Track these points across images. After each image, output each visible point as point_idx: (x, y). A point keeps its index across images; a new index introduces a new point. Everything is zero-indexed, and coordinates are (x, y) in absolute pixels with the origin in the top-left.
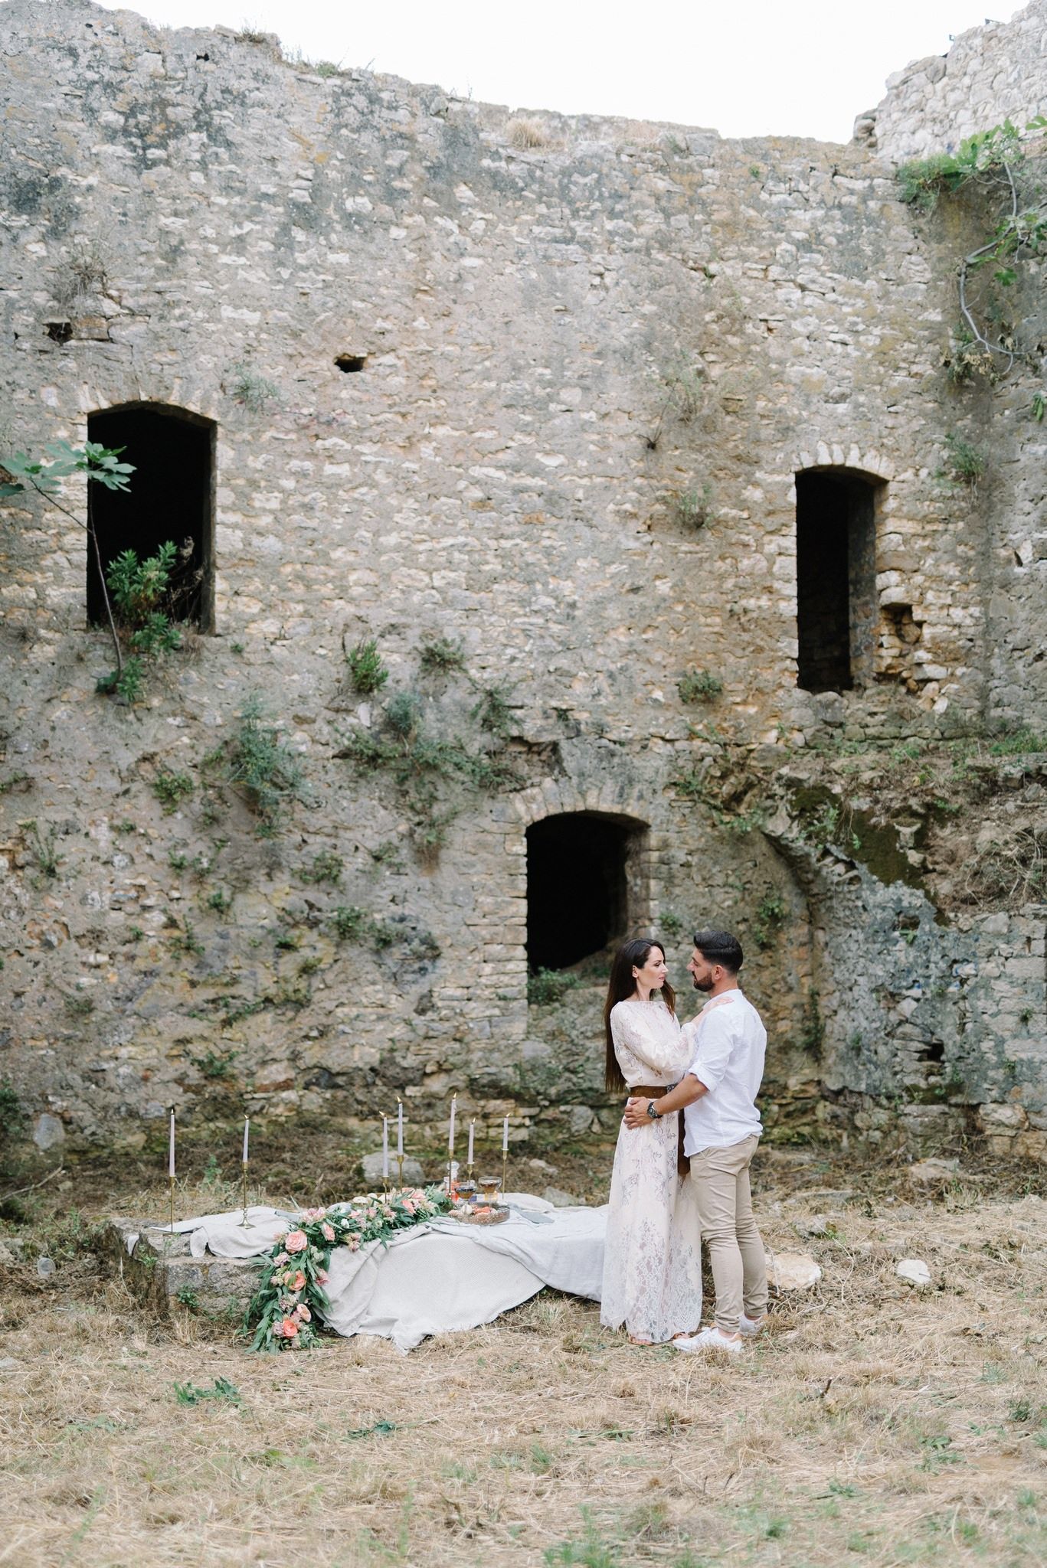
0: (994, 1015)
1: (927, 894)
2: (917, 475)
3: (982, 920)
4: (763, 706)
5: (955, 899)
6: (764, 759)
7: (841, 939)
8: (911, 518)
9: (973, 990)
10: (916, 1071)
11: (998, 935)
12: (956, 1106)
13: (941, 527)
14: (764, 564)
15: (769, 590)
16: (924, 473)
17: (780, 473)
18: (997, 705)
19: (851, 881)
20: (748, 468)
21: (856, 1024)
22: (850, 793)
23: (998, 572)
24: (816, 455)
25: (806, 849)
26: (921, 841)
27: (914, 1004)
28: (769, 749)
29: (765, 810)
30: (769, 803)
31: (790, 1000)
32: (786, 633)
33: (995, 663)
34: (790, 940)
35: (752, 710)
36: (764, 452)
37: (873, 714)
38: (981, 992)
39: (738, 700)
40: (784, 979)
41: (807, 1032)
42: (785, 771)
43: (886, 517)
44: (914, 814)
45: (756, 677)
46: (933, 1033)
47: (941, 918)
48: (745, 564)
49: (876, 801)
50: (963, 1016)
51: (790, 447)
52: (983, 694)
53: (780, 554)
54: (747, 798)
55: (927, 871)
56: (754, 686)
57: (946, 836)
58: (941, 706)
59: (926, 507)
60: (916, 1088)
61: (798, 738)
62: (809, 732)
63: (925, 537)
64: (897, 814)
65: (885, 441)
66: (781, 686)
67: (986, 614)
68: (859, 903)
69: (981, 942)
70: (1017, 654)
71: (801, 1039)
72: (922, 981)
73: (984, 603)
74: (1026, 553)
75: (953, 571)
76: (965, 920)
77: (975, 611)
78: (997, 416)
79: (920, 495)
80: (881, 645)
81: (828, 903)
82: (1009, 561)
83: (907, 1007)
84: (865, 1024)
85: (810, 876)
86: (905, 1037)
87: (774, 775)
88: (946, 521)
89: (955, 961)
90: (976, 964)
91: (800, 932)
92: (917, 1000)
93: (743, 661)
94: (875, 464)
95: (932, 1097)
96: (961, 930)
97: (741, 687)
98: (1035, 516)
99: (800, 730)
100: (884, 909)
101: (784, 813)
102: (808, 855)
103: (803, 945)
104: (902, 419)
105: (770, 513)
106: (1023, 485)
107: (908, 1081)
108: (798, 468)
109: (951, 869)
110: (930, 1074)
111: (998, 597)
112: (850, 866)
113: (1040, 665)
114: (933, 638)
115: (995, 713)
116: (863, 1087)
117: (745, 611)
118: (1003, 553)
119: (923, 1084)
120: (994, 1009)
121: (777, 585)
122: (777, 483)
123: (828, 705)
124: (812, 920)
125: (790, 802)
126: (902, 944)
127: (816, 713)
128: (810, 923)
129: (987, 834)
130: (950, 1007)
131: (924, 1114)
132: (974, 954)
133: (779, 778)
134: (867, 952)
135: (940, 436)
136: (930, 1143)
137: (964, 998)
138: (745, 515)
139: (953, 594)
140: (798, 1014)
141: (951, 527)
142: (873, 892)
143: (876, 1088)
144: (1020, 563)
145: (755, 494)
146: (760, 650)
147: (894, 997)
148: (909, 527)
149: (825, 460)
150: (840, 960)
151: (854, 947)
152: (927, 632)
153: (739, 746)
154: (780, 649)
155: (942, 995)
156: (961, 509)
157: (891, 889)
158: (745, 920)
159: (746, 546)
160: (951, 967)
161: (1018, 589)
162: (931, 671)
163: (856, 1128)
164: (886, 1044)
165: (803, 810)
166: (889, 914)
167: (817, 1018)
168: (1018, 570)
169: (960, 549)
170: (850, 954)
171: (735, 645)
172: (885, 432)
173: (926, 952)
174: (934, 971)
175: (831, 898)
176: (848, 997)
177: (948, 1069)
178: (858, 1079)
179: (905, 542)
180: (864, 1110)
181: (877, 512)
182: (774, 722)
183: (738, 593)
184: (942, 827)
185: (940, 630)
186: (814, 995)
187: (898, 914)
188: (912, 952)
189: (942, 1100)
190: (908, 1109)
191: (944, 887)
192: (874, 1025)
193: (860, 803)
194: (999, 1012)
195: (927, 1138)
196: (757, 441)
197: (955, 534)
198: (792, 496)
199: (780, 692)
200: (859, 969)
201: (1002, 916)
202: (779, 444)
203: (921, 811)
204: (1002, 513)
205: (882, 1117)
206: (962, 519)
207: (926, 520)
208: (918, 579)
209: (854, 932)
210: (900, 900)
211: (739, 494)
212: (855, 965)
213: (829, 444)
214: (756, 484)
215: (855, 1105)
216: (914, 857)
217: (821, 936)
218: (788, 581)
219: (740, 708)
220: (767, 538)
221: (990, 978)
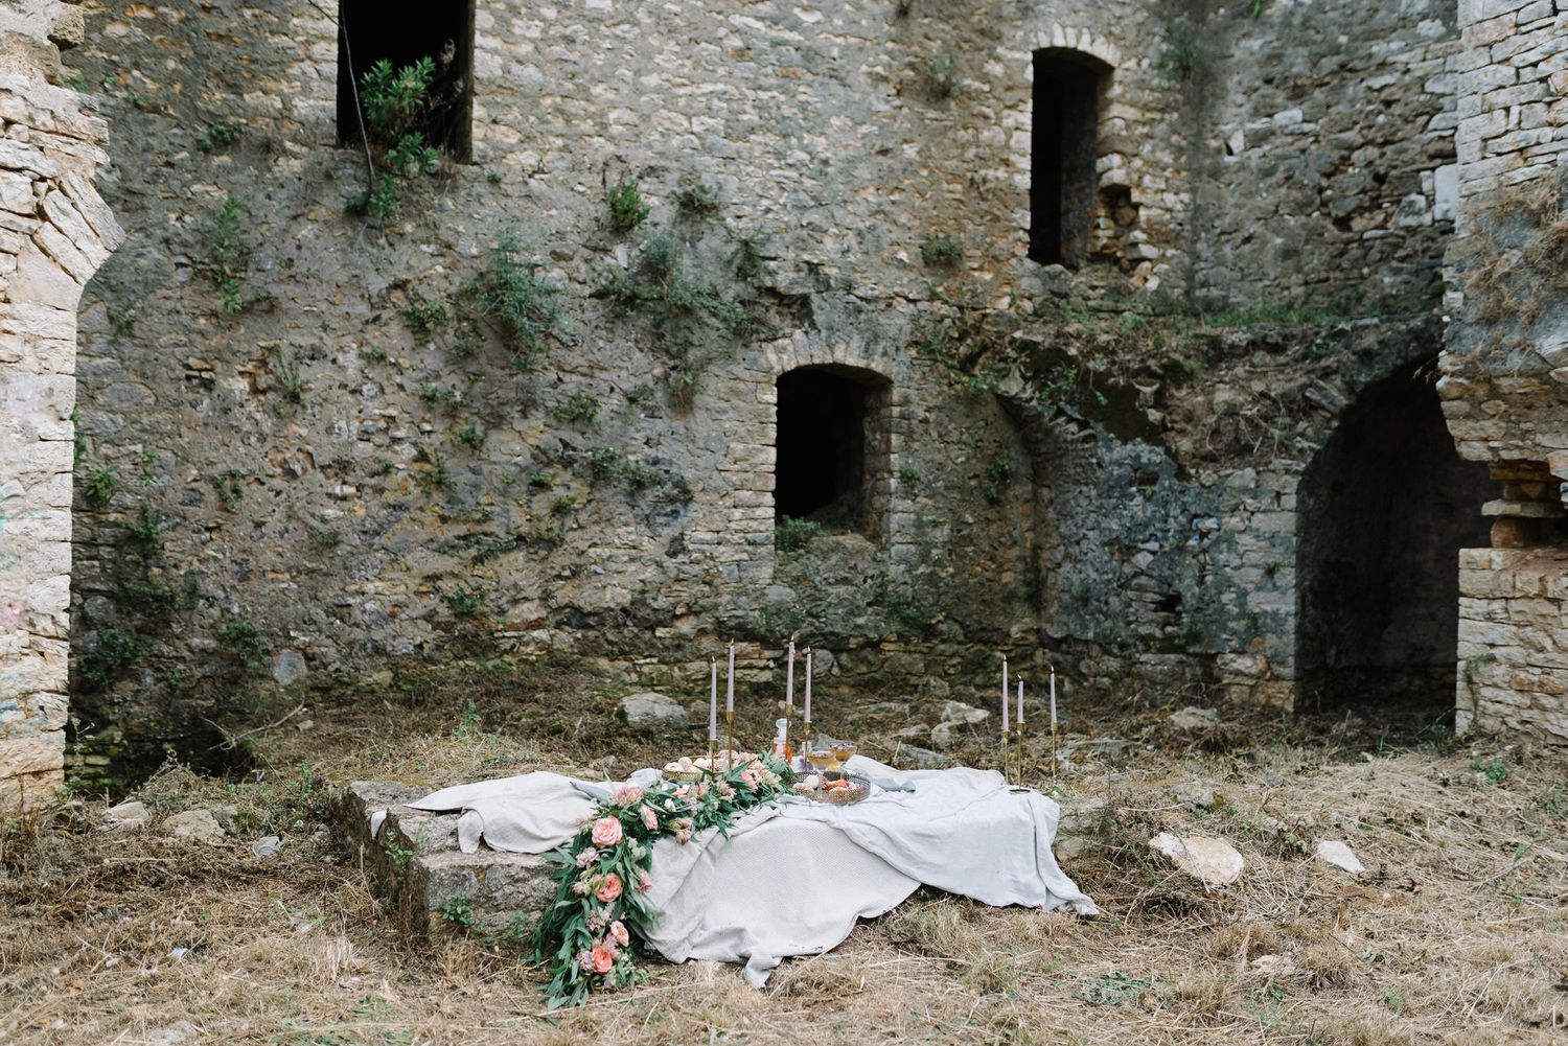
0: (1236, 568)
1: (1168, 451)
2: (1139, 64)
3: (1228, 476)
4: (998, 273)
5: (1194, 456)
6: (996, 324)
7: (1068, 496)
8: (1132, 105)
9: (1216, 543)
10: (1150, 622)
11: (1245, 490)
12: (1195, 655)
13: (1157, 116)
14: (1002, 137)
15: (1006, 163)
16: (1145, 63)
17: (1019, 50)
18: (1203, 286)
19: (1085, 440)
20: (990, 42)
21: (1083, 576)
22: (1089, 356)
23: (1207, 162)
24: (1051, 36)
25: (1040, 408)
26: (1160, 401)
27: (1150, 558)
28: (1000, 314)
29: (999, 371)
30: (1002, 365)
31: (1014, 552)
32: (1020, 205)
33: (1201, 246)
34: (1016, 497)
35: (988, 276)
36: (1005, 29)
37: (1093, 288)
38: (1224, 546)
39: (976, 265)
40: (1009, 533)
41: (1028, 584)
42: (1018, 334)
43: (1111, 102)
44: (1152, 374)
45: (991, 245)
46: (1170, 585)
47: (1181, 474)
48: (986, 135)
49: (1114, 363)
50: (1203, 568)
51: (1029, 26)
52: (1189, 275)
53: (1017, 129)
54: (981, 360)
55: (1166, 429)
56: (991, 252)
57: (1185, 397)
58: (1153, 284)
59: (1147, 96)
60: (1151, 637)
61: (1028, 306)
62: (1038, 300)
63: (1144, 124)
64: (1136, 373)
65: (1113, 29)
66: (1014, 255)
67: (1194, 200)
68: (1094, 461)
69: (1225, 497)
70: (1224, 238)
71: (1023, 590)
72: (1159, 534)
73: (1193, 190)
74: (1237, 143)
75: (1166, 158)
76: (1207, 476)
77: (1185, 197)
78: (1211, 16)
79: (1142, 85)
80: (1098, 227)
81: (1057, 462)
82: (1219, 151)
83: (1143, 560)
84: (1094, 575)
85: (1040, 436)
86: (1141, 588)
87: (1007, 339)
88: (1162, 111)
89: (1196, 516)
90: (1219, 518)
91: (1023, 489)
92: (1154, 553)
93: (982, 228)
94: (1104, 51)
95: (1168, 645)
96: (1203, 486)
97: (979, 253)
98: (1248, 107)
99: (1030, 299)
100: (1121, 465)
101: (1018, 374)
102: (1041, 415)
103: (1027, 501)
104: (1128, 10)
105: (1009, 89)
106: (1236, 78)
107: (1143, 630)
108: (1034, 48)
109: (1189, 428)
110: (1167, 623)
111: (1208, 186)
112: (1083, 425)
113: (1247, 248)
114: (1148, 220)
115: (1200, 293)
116: (1091, 635)
117: (985, 181)
118: (1213, 143)
119: (1158, 633)
120: (1237, 562)
121: (1013, 158)
122: (1017, 60)
123: (1054, 277)
124: (1037, 478)
125: (1024, 363)
126: (1139, 499)
127: (1044, 284)
128: (1033, 481)
129: (1223, 395)
130: (1189, 560)
131: (1161, 663)
132: (1217, 509)
133: (1013, 341)
134: (1101, 506)
135: (1160, 29)
136: (1168, 691)
137: (1205, 551)
138: (986, 88)
139: (1167, 180)
140: (1020, 566)
141: (1167, 116)
142: (1110, 449)
143: (1105, 637)
144: (1230, 152)
145: (997, 69)
146: (996, 219)
147: (1129, 551)
148: (1132, 113)
149: (1059, 42)
150: (1065, 516)
151: (1084, 502)
152: (1143, 213)
153: (974, 309)
154: (1014, 220)
155: (1181, 549)
156: (1176, 101)
157: (1129, 446)
158: (976, 476)
159: (986, 117)
160: (1191, 522)
161: (1227, 178)
162: (1147, 250)
163: (1081, 675)
164: (1118, 595)
165: (1037, 373)
166: (1126, 471)
167: (1038, 570)
168: (1228, 159)
169: (1174, 138)
170: (1079, 510)
171: (975, 213)
172: (1113, 21)
173: (1164, 507)
174: (1172, 524)
175: (1061, 456)
176: (1074, 550)
177: (1186, 619)
178: (1085, 628)
179: (1128, 127)
180: (1091, 658)
181: (1101, 99)
182: (1007, 289)
183: (978, 162)
184: (1179, 388)
185: (1155, 212)
186: (1036, 549)
187: (1135, 471)
188: (1150, 508)
189: (1180, 649)
190: (1144, 658)
191: (1185, 445)
192: (1105, 577)
193: (1098, 364)
194: (1243, 565)
195: (1166, 686)
196: (1000, 18)
197: (1170, 124)
198: (1029, 74)
199: (1014, 261)
200: (1089, 524)
201: (1250, 472)
202: (1019, 23)
203: (1160, 371)
204: (1213, 106)
205: (1114, 664)
206: (1176, 109)
207: (1145, 108)
208: (1137, 163)
209: (1084, 489)
210: (1138, 457)
211: (982, 67)
212: (1084, 521)
213: (1064, 27)
214: (998, 59)
215: (1081, 652)
216: (1154, 415)
217: (1045, 493)
218: (1023, 155)
219: (976, 274)
220: (1006, 112)
221: (1233, 532)
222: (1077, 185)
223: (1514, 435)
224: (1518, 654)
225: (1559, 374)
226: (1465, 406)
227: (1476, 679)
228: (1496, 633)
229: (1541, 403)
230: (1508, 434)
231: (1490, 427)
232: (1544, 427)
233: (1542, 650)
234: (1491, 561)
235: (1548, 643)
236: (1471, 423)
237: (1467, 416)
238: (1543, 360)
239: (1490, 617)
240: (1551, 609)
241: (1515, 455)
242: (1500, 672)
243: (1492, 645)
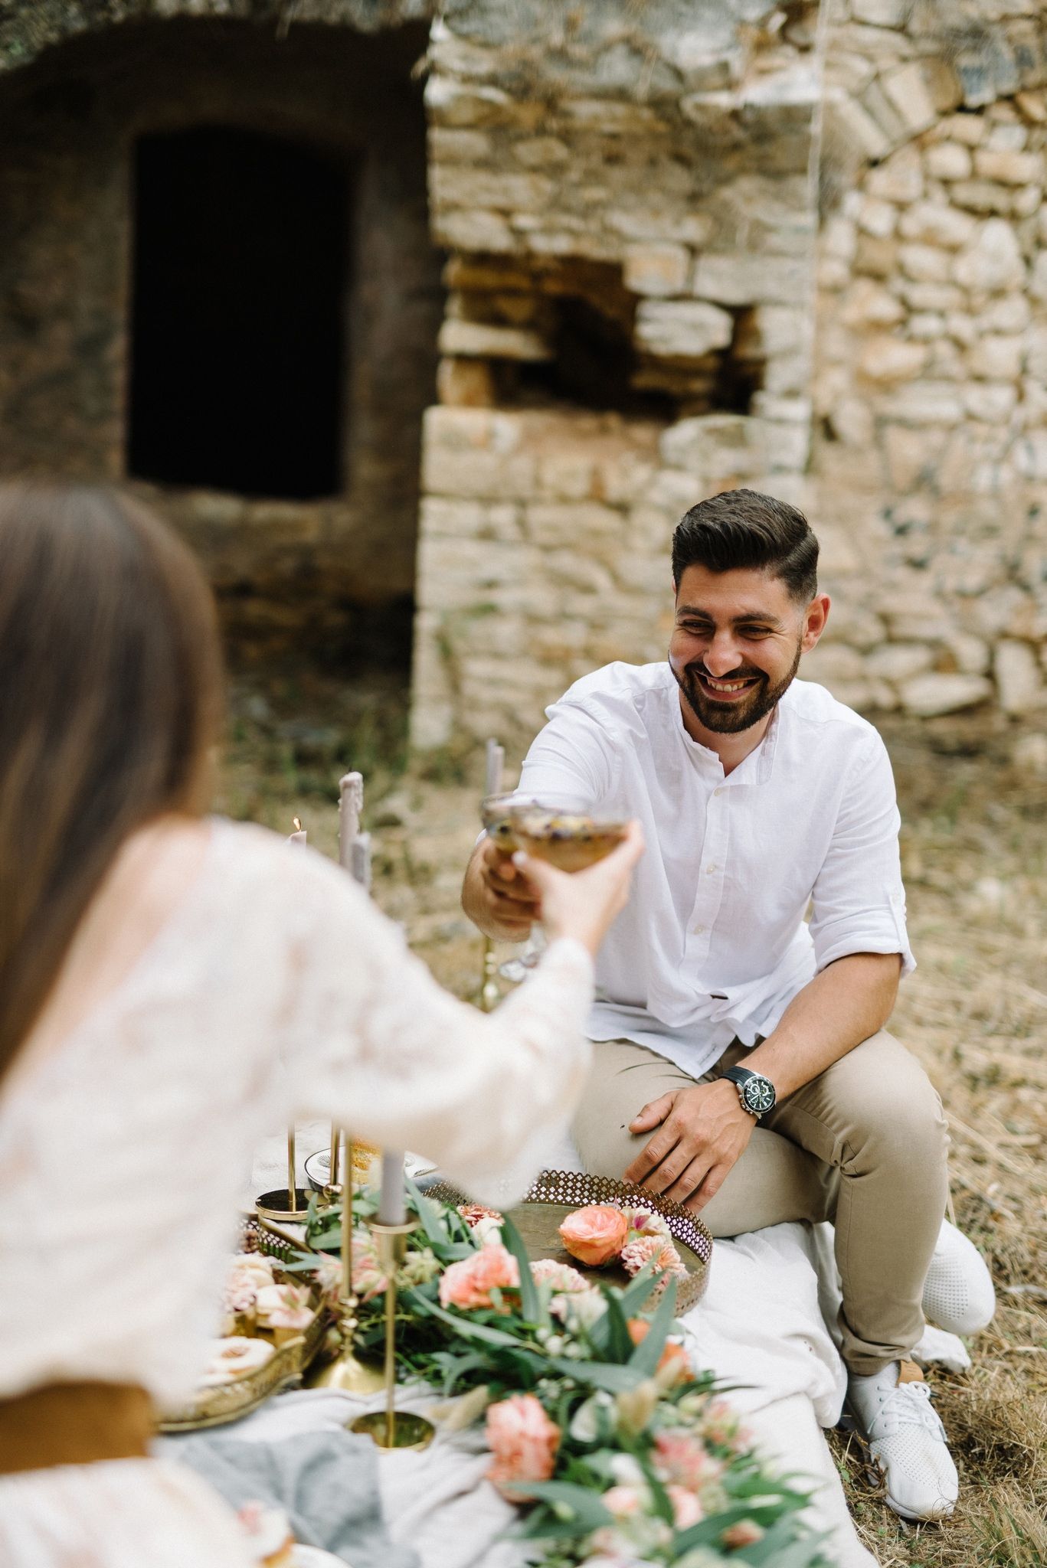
223: (567, 210)
224: (543, 599)
225: (701, 108)
226: (477, 143)
227: (459, 645)
228: (498, 562)
229: (636, 156)
230: (557, 204)
231: (520, 188)
232: (631, 199)
233: (588, 589)
234: (490, 435)
235: (601, 579)
236: (483, 178)
237: (483, 164)
238: (678, 74)
239: (487, 535)
240: (606, 520)
241: (562, 245)
242: (506, 631)
243: (491, 585)
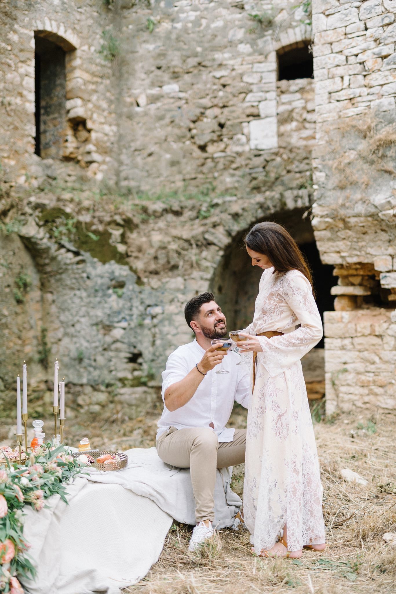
0: (174, 335)
1: (131, 269)
2: (89, 49)
3: (167, 282)
4: (18, 161)
5: (145, 272)
6: (18, 192)
7: (66, 297)
8: (87, 71)
9: (161, 321)
10: (125, 369)
11: (178, 290)
12: (152, 387)
13: (99, 80)
14: (18, 79)
15: (21, 95)
16: (93, 49)
17: (27, 29)
18: (126, 179)
19: (78, 263)
20: (11, 21)
21: (78, 345)
22: (79, 212)
23: (125, 110)
24: (44, 24)
25: (49, 244)
26: (123, 240)
27: (122, 331)
28: (20, 187)
29: (20, 221)
30: (23, 217)
31: (31, 334)
32: (29, 121)
33: (123, 157)
34: (32, 299)
35: (12, 163)
36: (18, 14)
37: (69, 175)
38: (166, 323)
39: (5, 155)
40: (29, 322)
41: (40, 353)
42: (33, 199)
43: (74, 69)
44: (118, 224)
45: (14, 143)
46: (135, 347)
47: (139, 281)
48: (9, 76)
49: (94, 217)
50: (154, 336)
51: (32, 16)
52: (118, 173)
53: (26, 75)
54: (10, 213)
55: (128, 256)
56: (14, 148)
57: (133, 236)
58: (99, 176)
59: (94, 68)
60: (126, 379)
61: (35, 183)
62: (41, 180)
63: (93, 83)
64: (109, 223)
65: (76, 26)
66: (26, 151)
67: (118, 131)
68: (85, 275)
69: (166, 294)
70: (137, 153)
71: (37, 357)
72: (128, 318)
73: (118, 125)
74: (142, 100)
75: (104, 105)
76: (154, 282)
77: (114, 128)
78: (124, 29)
79: (91, 61)
80: (67, 141)
81: (58, 277)
82: (132, 104)
83: (117, 333)
84: (85, 344)
85: (47, 261)
86: (117, 350)
87: (25, 202)
88: (102, 77)
89: (149, 306)
90: (163, 307)
91: (35, 294)
92: (124, 329)
93: (8, 133)
94: (72, 38)
95: (138, 383)
96: (153, 288)
97: (7, 148)
98: (147, 82)
99: (36, 178)
100: (102, 277)
101: (34, 223)
102: (49, 248)
103: (38, 302)
104: (83, 17)
105: (21, 50)
106: (140, 65)
107: (121, 375)
108: (35, 29)
109: (140, 255)
110: (135, 370)
111: (126, 123)
112: (77, 254)
113: (150, 159)
114: (97, 139)
115: (124, 183)
116: (84, 381)
117: (9, 104)
118: (128, 100)
119: (129, 376)
120: (174, 331)
121: (25, 93)
122: (26, 34)
123: (48, 167)
124: (43, 286)
125: (38, 217)
126: (114, 297)
127: (44, 170)
128: (41, 290)
129: (157, 238)
130: (146, 331)
131: (134, 393)
132: (162, 302)
133: (29, 203)
134: (90, 303)
135: (99, 31)
136: (139, 409)
137: (155, 326)
138: (9, 48)
139: (105, 117)
140: (35, 342)
141: (104, 81)
142: (94, 268)
143: (95, 381)
144: (138, 105)
145: (15, 38)
146: (16, 128)
147: (108, 328)
148: (87, 77)
149: (48, 28)
150: (63, 310)
151: (77, 301)
152: (93, 135)
153: (5, 182)
154: (25, 130)
155: (141, 325)
156: (108, 73)
157: (107, 266)
158: (9, 286)
159: (9, 66)
160: (146, 309)
161: (137, 119)
162: (96, 156)
163: (79, 406)
164: (103, 355)
165: (46, 222)
166: (106, 281)
167: (45, 344)
168: (137, 109)
169: (108, 94)
170: (74, 305)
171: (4, 123)
172: (76, 22)
173: (130, 302)
174: (135, 312)
175: (61, 274)
176: (71, 330)
177: (145, 366)
178: (80, 376)
179: (85, 84)
180: (85, 394)
181: (68, 66)
182: (23, 172)
183: (6, 92)
184: (132, 232)
185: (100, 135)
186: (44, 331)
187: (111, 280)
188: (121, 302)
189: (144, 384)
190: (123, 391)
191: (139, 265)
192: (94, 345)
193: (85, 218)
194: (177, 334)
195: (137, 406)
196: (16, 7)
197: (106, 86)
198: (32, 44)
199: (27, 155)
200: (81, 313)
201: (180, 280)
202: (26, 12)
203: (122, 222)
204: (127, 79)
205: (102, 397)
206: (108, 78)
207: (93, 74)
208: (90, 105)
209: (78, 293)
210: (113, 272)
211: (6, 35)
212: (77, 312)
213: (50, 20)
214: (15, 32)
215: (79, 392)
216: (121, 248)
217: (49, 297)
218: (30, 92)
219: (6, 161)
220: (20, 64)
221: (171, 314)
222: (51, 116)
223: (355, 249)
224: (360, 367)
225: (384, 215)
226: (327, 234)
227: (336, 382)
228: (347, 356)
229: (371, 231)
230: (352, 248)
231: (341, 245)
232: (372, 244)
233: (373, 363)
234: (342, 318)
235: (377, 359)
236: (331, 243)
237: (329, 239)
238: (376, 207)
239: (343, 348)
240: (377, 341)
241: (355, 260)
242: (350, 377)
243: (345, 363)
